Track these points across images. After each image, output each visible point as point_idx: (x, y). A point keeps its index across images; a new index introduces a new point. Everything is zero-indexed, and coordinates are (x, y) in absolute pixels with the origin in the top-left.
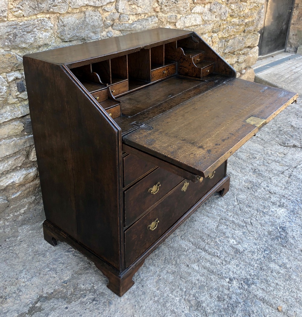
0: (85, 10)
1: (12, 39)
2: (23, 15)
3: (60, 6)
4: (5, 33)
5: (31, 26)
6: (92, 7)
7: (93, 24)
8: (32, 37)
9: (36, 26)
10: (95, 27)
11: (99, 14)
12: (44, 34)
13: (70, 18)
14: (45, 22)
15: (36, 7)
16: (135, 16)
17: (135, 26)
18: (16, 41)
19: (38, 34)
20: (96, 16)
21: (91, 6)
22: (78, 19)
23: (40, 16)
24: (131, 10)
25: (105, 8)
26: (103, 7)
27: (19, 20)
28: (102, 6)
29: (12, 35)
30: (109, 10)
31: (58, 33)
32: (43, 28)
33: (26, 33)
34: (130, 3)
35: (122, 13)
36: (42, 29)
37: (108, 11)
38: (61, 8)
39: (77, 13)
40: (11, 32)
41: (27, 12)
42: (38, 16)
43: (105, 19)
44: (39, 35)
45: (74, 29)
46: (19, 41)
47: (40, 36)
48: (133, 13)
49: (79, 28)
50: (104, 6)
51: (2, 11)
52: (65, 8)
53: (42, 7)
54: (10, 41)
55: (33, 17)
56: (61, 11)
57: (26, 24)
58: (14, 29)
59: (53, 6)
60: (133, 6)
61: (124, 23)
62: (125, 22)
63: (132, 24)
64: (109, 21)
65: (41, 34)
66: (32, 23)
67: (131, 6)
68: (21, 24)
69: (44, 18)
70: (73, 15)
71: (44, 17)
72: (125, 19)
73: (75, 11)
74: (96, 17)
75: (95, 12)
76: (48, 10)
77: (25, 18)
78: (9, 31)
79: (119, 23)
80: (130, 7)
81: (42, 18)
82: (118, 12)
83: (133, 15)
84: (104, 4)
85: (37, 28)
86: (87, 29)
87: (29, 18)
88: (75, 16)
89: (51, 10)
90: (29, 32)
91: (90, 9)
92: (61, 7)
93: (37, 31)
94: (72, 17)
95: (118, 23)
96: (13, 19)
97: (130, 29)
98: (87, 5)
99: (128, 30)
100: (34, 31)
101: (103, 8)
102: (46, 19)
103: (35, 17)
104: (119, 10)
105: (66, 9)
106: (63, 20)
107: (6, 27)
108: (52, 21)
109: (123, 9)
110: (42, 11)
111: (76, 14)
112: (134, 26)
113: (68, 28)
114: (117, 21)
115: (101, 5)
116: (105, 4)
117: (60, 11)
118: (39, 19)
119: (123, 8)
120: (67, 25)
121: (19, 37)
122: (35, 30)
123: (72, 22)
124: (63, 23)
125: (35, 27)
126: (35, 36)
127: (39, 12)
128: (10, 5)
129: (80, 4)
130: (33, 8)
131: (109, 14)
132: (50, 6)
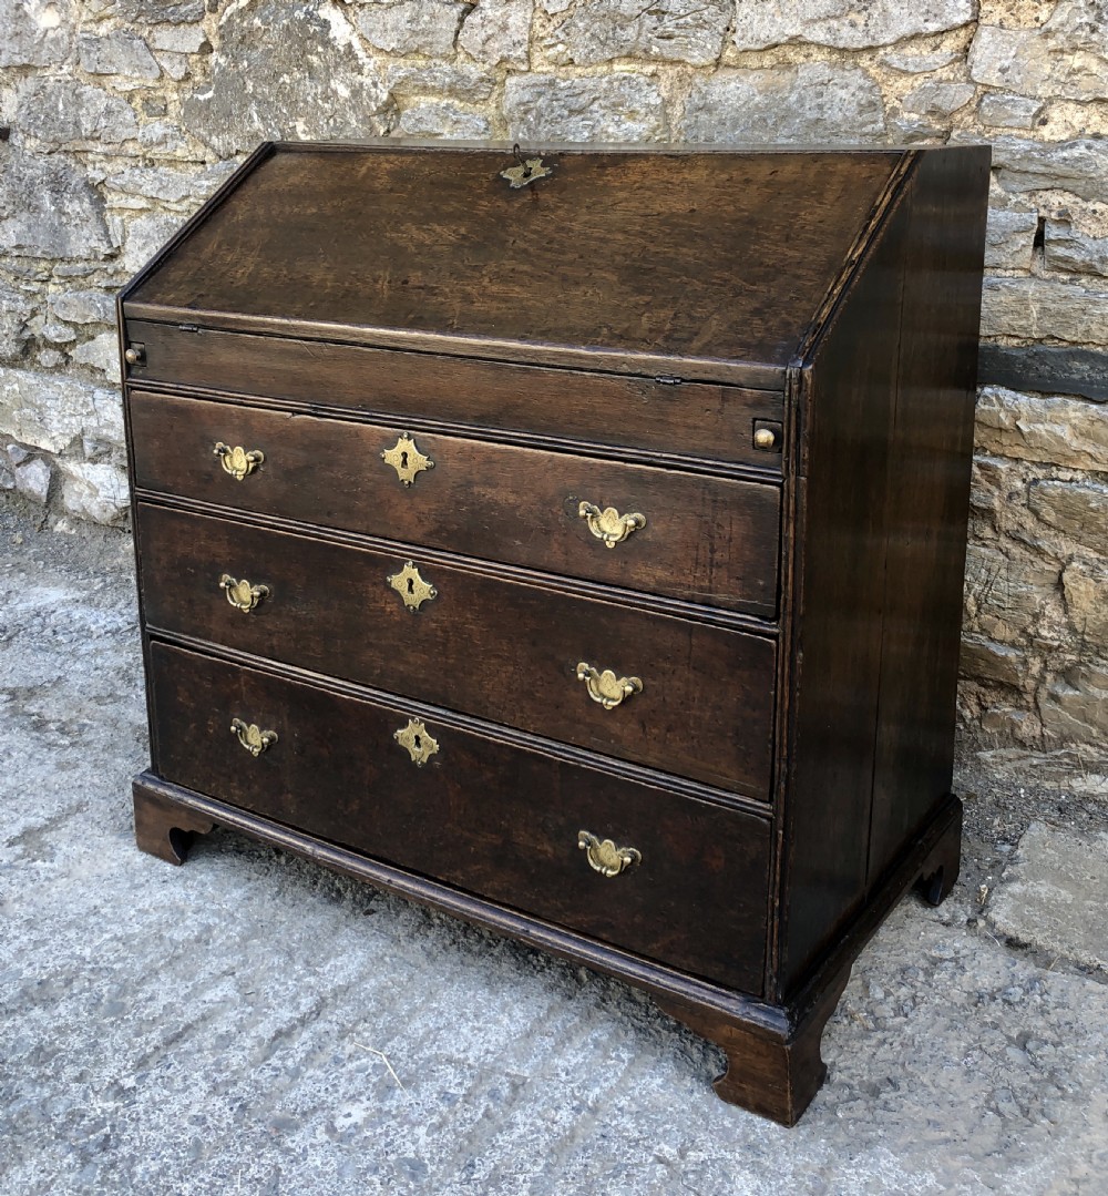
0: (802, 59)
1: (533, 126)
2: (571, 59)
3: (686, 41)
4: (518, 105)
5: (586, 96)
6: (826, 50)
7: (819, 116)
8: (585, 127)
9: (598, 95)
10: (826, 129)
11: (861, 81)
12: (629, 124)
13: (733, 85)
14: (631, 88)
15: (607, 39)
16: (1093, 108)
17: (1078, 160)
18: (539, 132)
19: (603, 124)
20: (842, 88)
21: (819, 46)
22: (760, 92)
23: (621, 68)
24: (1063, 79)
25: (887, 59)
26: (882, 52)
27: (560, 74)
28: (870, 49)
29: (534, 112)
30: (911, 68)
31: (680, 132)
32: (623, 106)
33: (566, 113)
34: (1052, 43)
35: (994, 87)
36: (621, 109)
37: (905, 72)
38: (689, 47)
39: (762, 68)
40: (532, 105)
41: (581, 50)
42: (616, 67)
43: (897, 103)
44: (608, 126)
45: (735, 126)
46: (547, 133)
47: (610, 130)
48: (1081, 93)
49: (754, 122)
50: (884, 46)
51: (514, 44)
52: (709, 46)
53: (624, 38)
54: (529, 129)
55: (599, 69)
56: (692, 57)
57: (575, 87)
58: (539, 97)
59: (658, 37)
60: (1076, 61)
61: (1009, 136)
62: (1015, 132)
63: (1062, 145)
64: (915, 116)
65: (613, 124)
66: (590, 84)
67: (1065, 57)
68: (562, 85)
69: (634, 76)
70: (745, 74)
71: (634, 72)
72: (1011, 116)
73: (753, 61)
74: (842, 93)
75: (841, 72)
76: (645, 51)
77: (579, 70)
78: (525, 100)
79: (979, 133)
80: (1061, 63)
81: (626, 74)
82: (970, 81)
83: (1078, 102)
84: (882, 42)
85: (601, 101)
86: (785, 132)
87: (590, 70)
88: (752, 78)
89: (655, 49)
90: (580, 112)
91: (819, 56)
92: (690, 43)
93: (602, 112)
94: (741, 81)
95: (974, 131)
96: (545, 69)
97: (1042, 169)
98: (796, 42)
99: (1032, 168)
100: (591, 112)
101: (878, 59)
102: (642, 79)
103: (605, 68)
104: (974, 71)
105: (710, 51)
106: (704, 89)
107: (523, 89)
108: (662, 88)
109: (1003, 70)
110: (624, 52)
111: (756, 73)
112: (1065, 154)
113: (717, 118)
114: (970, 119)
115: (866, 42)
116: (889, 38)
117: (687, 55)
118: (615, 75)
119: (1006, 64)
120: (716, 109)
121: (546, 121)
122: (595, 107)
123: (739, 98)
124: (704, 98)
125: (594, 99)
126: (593, 127)
127: (616, 54)
128: (537, 27)
129: (762, 37)
130: (601, 42)
131: (916, 84)
132: (650, 35)
